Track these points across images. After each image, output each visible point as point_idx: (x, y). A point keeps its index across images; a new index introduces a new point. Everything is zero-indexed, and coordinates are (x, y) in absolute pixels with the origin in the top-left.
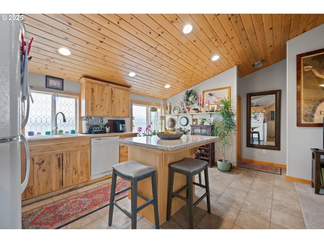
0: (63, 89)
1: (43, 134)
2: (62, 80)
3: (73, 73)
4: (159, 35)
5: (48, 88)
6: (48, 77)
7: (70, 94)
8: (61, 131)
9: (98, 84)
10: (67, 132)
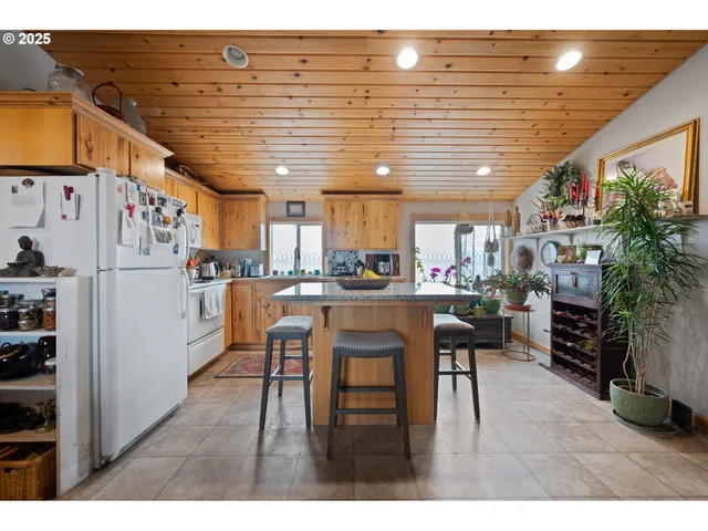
0: (304, 216)
1: (286, 273)
2: (304, 203)
3: (311, 193)
4: (367, 97)
5: (290, 217)
6: (289, 203)
7: (313, 221)
8: (303, 271)
9: (340, 200)
10: (310, 273)
